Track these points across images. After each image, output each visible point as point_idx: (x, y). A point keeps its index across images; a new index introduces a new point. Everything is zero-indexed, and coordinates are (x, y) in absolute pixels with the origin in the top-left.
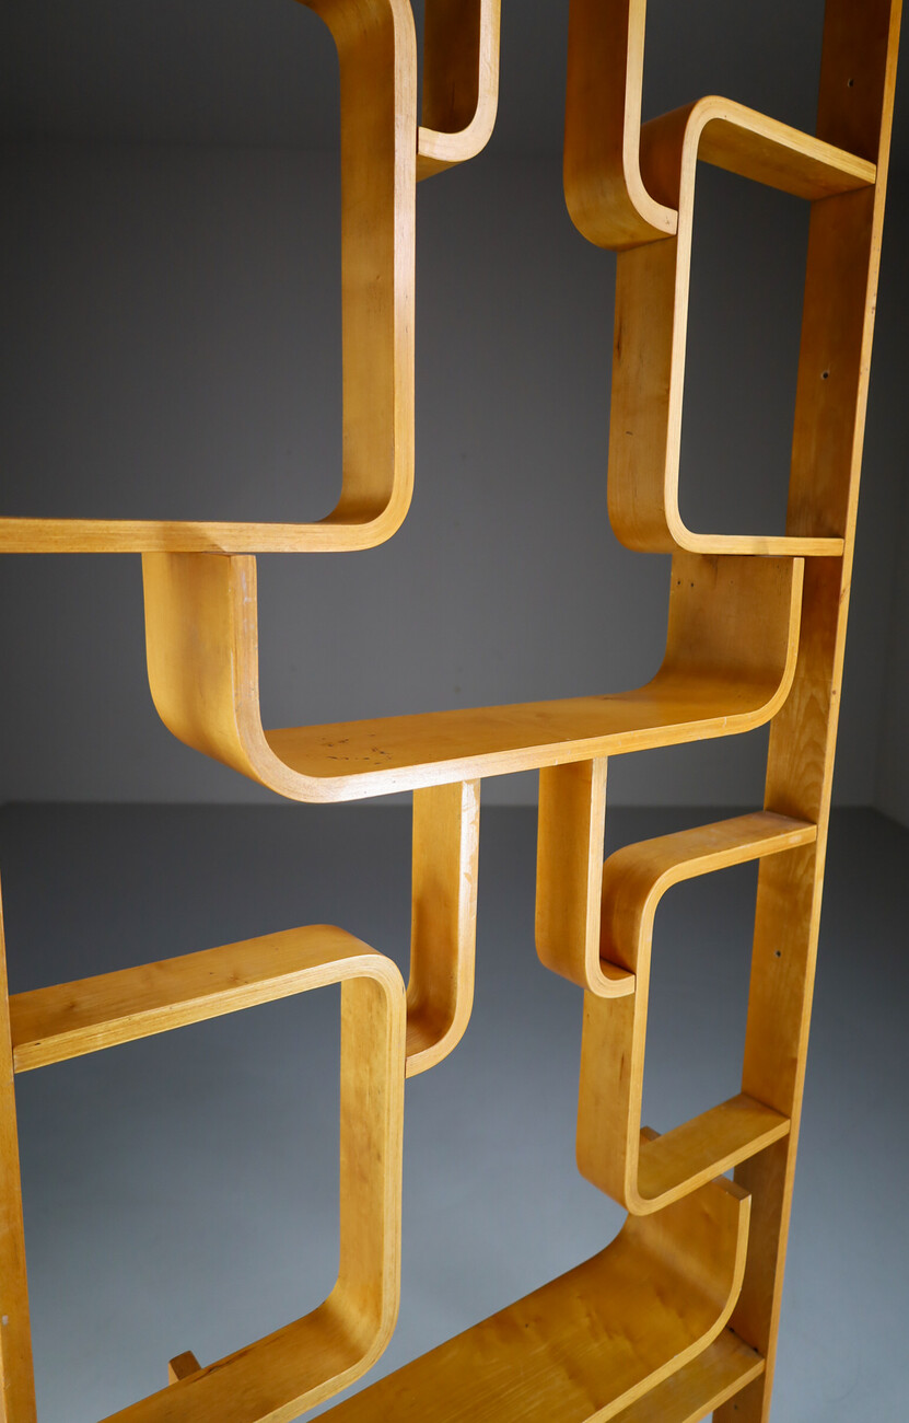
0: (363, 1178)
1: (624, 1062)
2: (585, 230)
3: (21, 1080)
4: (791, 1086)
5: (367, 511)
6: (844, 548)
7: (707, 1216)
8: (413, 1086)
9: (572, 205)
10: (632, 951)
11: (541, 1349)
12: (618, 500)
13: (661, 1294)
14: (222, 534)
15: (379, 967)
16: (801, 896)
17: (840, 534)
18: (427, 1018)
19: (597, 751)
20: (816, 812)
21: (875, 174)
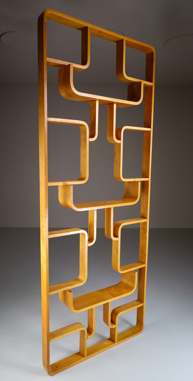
0: (83, 260)
1: (117, 250)
2: (110, 142)
3: (49, 239)
4: (145, 259)
5: (83, 179)
6: (149, 179)
7: (132, 276)
8: (89, 247)
9: (108, 139)
10: (118, 234)
11: (107, 293)
12: (115, 175)
13: (125, 288)
14: (69, 183)
15: (85, 232)
16: (146, 230)
17: (148, 177)
18: (90, 240)
19: (112, 206)
20: (147, 217)
21: (151, 130)
